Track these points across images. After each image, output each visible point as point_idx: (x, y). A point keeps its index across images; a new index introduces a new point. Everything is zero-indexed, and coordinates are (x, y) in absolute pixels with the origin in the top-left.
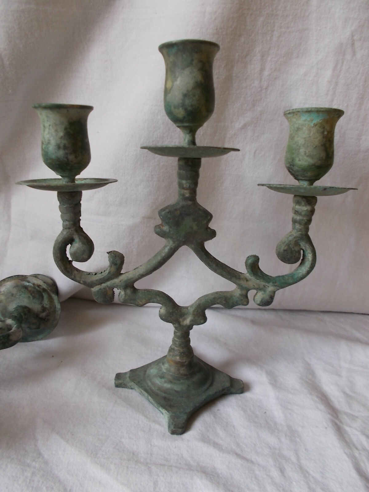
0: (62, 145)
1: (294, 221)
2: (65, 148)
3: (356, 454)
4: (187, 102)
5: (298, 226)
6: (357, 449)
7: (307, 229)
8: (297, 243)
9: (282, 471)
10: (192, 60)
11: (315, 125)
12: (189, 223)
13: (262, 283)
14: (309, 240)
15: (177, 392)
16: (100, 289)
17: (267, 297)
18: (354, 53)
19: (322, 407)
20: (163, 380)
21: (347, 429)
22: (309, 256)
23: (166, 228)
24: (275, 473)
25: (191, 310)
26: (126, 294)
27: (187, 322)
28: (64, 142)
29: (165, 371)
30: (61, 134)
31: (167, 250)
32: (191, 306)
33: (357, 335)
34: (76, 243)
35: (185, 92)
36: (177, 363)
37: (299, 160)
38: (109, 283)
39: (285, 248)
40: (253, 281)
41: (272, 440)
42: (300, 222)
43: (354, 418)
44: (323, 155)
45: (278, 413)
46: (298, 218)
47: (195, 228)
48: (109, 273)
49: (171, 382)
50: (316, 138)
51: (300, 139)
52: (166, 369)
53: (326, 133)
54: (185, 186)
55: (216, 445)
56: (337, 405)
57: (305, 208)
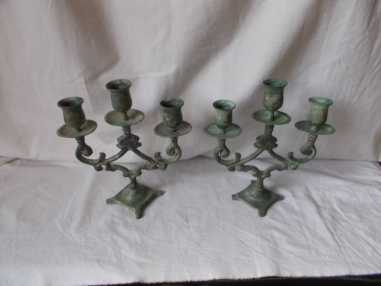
0: (226, 121)
1: (309, 140)
2: (227, 122)
3: (326, 221)
4: (275, 106)
5: (310, 142)
6: (326, 219)
7: (314, 143)
8: (309, 148)
9: (301, 227)
10: (278, 92)
11: (321, 109)
12: (269, 143)
13: (293, 162)
14: (314, 147)
15: (259, 202)
16: (231, 167)
17: (295, 167)
18: (340, 65)
19: (313, 205)
20: (253, 198)
21: (323, 213)
22: (314, 152)
23: (259, 145)
24: (299, 228)
25: (265, 172)
26: (241, 168)
27: (263, 176)
28: (227, 120)
29: (253, 194)
30: (226, 118)
31: (258, 152)
32: (265, 170)
33: (327, 171)
34: (224, 151)
35: (274, 102)
36: (258, 191)
37: (314, 121)
38: (235, 165)
39: (305, 150)
40: (290, 161)
41: (296, 218)
42: (311, 141)
43: (325, 208)
44: (324, 119)
45: (297, 208)
46: (311, 139)
47: (271, 145)
48: (236, 161)
49: (256, 198)
50: (321, 114)
51: (315, 113)
52: (254, 193)
53: (325, 112)
54: (269, 131)
55: (277, 220)
56: (319, 204)
57: (314, 136)
